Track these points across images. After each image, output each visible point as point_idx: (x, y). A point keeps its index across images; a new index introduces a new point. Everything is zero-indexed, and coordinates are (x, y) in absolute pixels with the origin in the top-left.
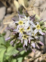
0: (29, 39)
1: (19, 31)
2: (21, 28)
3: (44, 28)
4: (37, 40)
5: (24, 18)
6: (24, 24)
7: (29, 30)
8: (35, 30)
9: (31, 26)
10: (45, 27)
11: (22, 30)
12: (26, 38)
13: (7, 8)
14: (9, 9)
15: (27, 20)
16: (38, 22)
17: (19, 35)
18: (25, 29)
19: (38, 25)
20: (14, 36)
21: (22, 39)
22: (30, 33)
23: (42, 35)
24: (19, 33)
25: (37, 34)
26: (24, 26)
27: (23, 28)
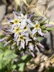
0: (26, 41)
1: (14, 31)
2: (17, 28)
3: (45, 28)
4: (37, 42)
5: (20, 16)
6: (20, 22)
7: (26, 30)
8: (33, 30)
9: (28, 25)
10: (46, 26)
11: (18, 30)
12: (22, 39)
13: (7, 7)
14: (10, 8)
15: (24, 19)
16: (38, 20)
17: (14, 36)
18: (21, 28)
19: (37, 24)
20: (8, 37)
21: (18, 41)
22: (27, 33)
23: (42, 36)
24: (15, 33)
25: (36, 35)
26: (21, 25)
27: (19, 28)
